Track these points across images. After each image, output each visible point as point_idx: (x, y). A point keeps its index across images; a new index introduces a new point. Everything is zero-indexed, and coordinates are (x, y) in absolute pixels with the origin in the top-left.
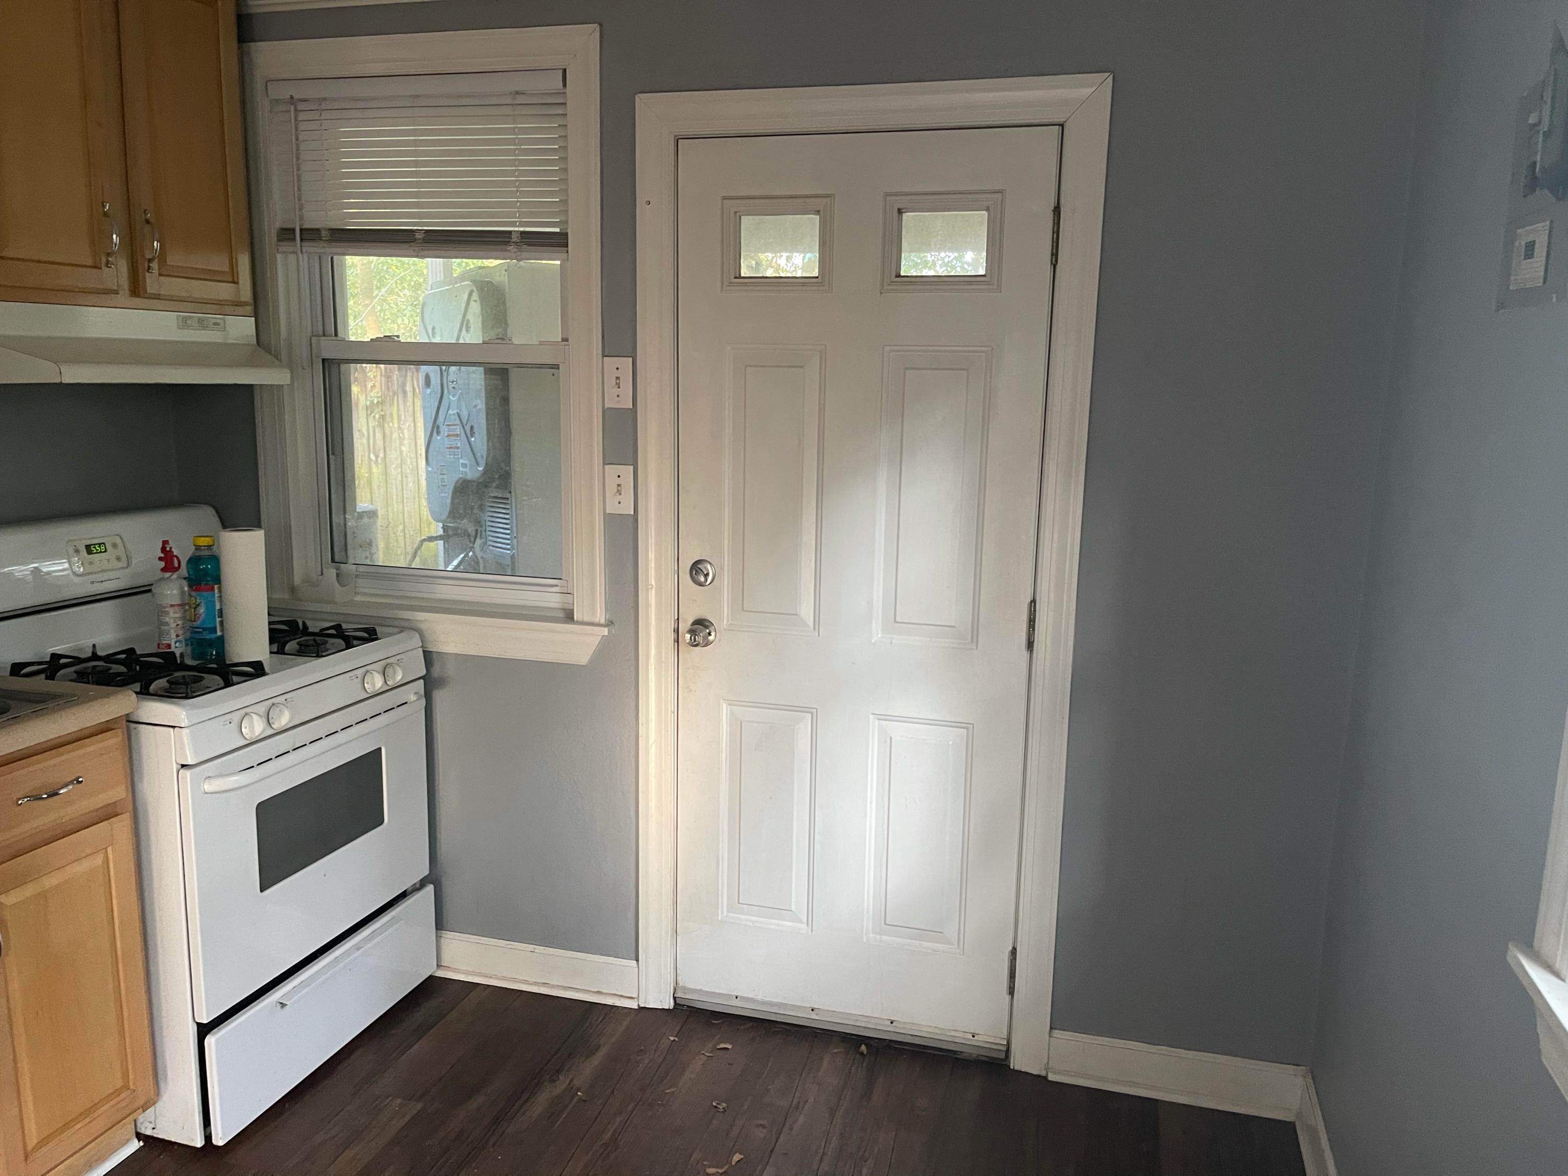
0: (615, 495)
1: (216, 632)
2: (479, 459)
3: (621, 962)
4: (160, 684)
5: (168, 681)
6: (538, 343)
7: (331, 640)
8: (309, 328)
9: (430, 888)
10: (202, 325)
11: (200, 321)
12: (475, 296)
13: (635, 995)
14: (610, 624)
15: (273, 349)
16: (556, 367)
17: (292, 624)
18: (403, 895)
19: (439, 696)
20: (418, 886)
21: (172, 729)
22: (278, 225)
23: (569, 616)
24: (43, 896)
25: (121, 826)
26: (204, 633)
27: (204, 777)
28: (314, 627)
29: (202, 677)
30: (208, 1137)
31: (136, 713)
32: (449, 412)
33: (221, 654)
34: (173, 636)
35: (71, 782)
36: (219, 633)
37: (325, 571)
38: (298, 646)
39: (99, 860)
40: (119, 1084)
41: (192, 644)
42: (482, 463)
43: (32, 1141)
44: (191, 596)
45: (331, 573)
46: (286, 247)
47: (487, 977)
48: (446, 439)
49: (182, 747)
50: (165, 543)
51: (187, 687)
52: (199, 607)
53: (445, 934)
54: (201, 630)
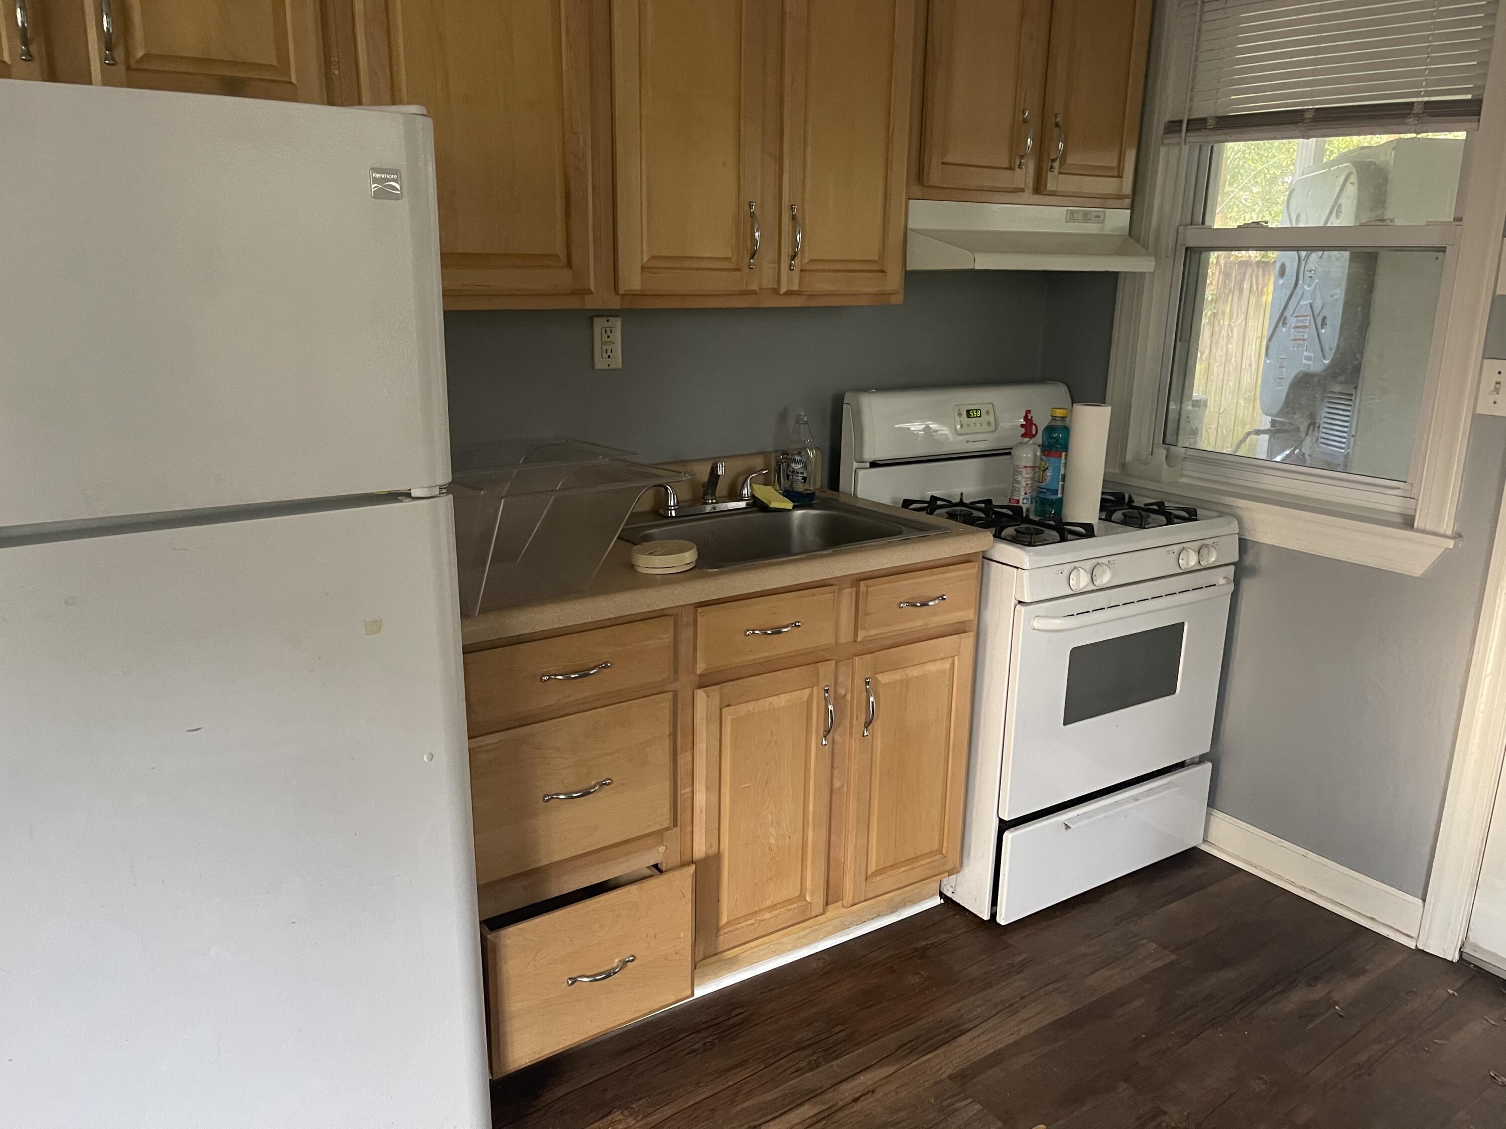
0: (1490, 393)
1: (1057, 494)
2: (1327, 350)
3: (1404, 896)
4: (1009, 531)
5: (1015, 530)
6: (1424, 223)
7: (1153, 516)
8: (1178, 218)
9: (1209, 766)
10: (1086, 218)
11: (1086, 214)
12: (1353, 179)
13: (1415, 935)
14: (1458, 536)
15: (1142, 238)
16: (1443, 250)
17: (1119, 497)
18: (1181, 765)
19: (1248, 585)
20: (1197, 760)
21: (1016, 570)
22: (1168, 118)
23: (1408, 522)
24: (906, 683)
25: (967, 641)
26: (1048, 493)
27: (1035, 615)
28: (1139, 501)
29: (1043, 531)
30: (993, 915)
31: (990, 551)
32: (1301, 303)
33: (1059, 512)
34: (1023, 493)
35: (938, 598)
36: (1060, 496)
37: (1155, 450)
38: (1123, 517)
39: (947, 665)
40: (936, 847)
41: (1036, 502)
42: (1330, 355)
43: (872, 868)
44: (1041, 459)
45: (1161, 452)
46: (1172, 139)
47: (1251, 865)
48: (1292, 330)
49: (1022, 587)
50: (1028, 412)
51: (1031, 537)
52: (1047, 471)
53: (1216, 812)
54: (1045, 491)
